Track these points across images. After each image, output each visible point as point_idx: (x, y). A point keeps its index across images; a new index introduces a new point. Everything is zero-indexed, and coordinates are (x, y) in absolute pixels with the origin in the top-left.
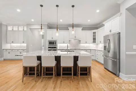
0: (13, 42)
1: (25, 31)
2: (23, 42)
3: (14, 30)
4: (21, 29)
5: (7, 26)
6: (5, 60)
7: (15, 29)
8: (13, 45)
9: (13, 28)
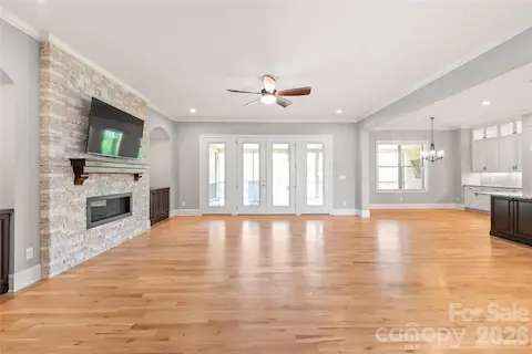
0: (485, 169)
1: (520, 135)
2: (515, 168)
3: (488, 137)
4: (507, 130)
5: (471, 132)
6: (468, 210)
7: (491, 133)
8: (486, 175)
9: (485, 132)
